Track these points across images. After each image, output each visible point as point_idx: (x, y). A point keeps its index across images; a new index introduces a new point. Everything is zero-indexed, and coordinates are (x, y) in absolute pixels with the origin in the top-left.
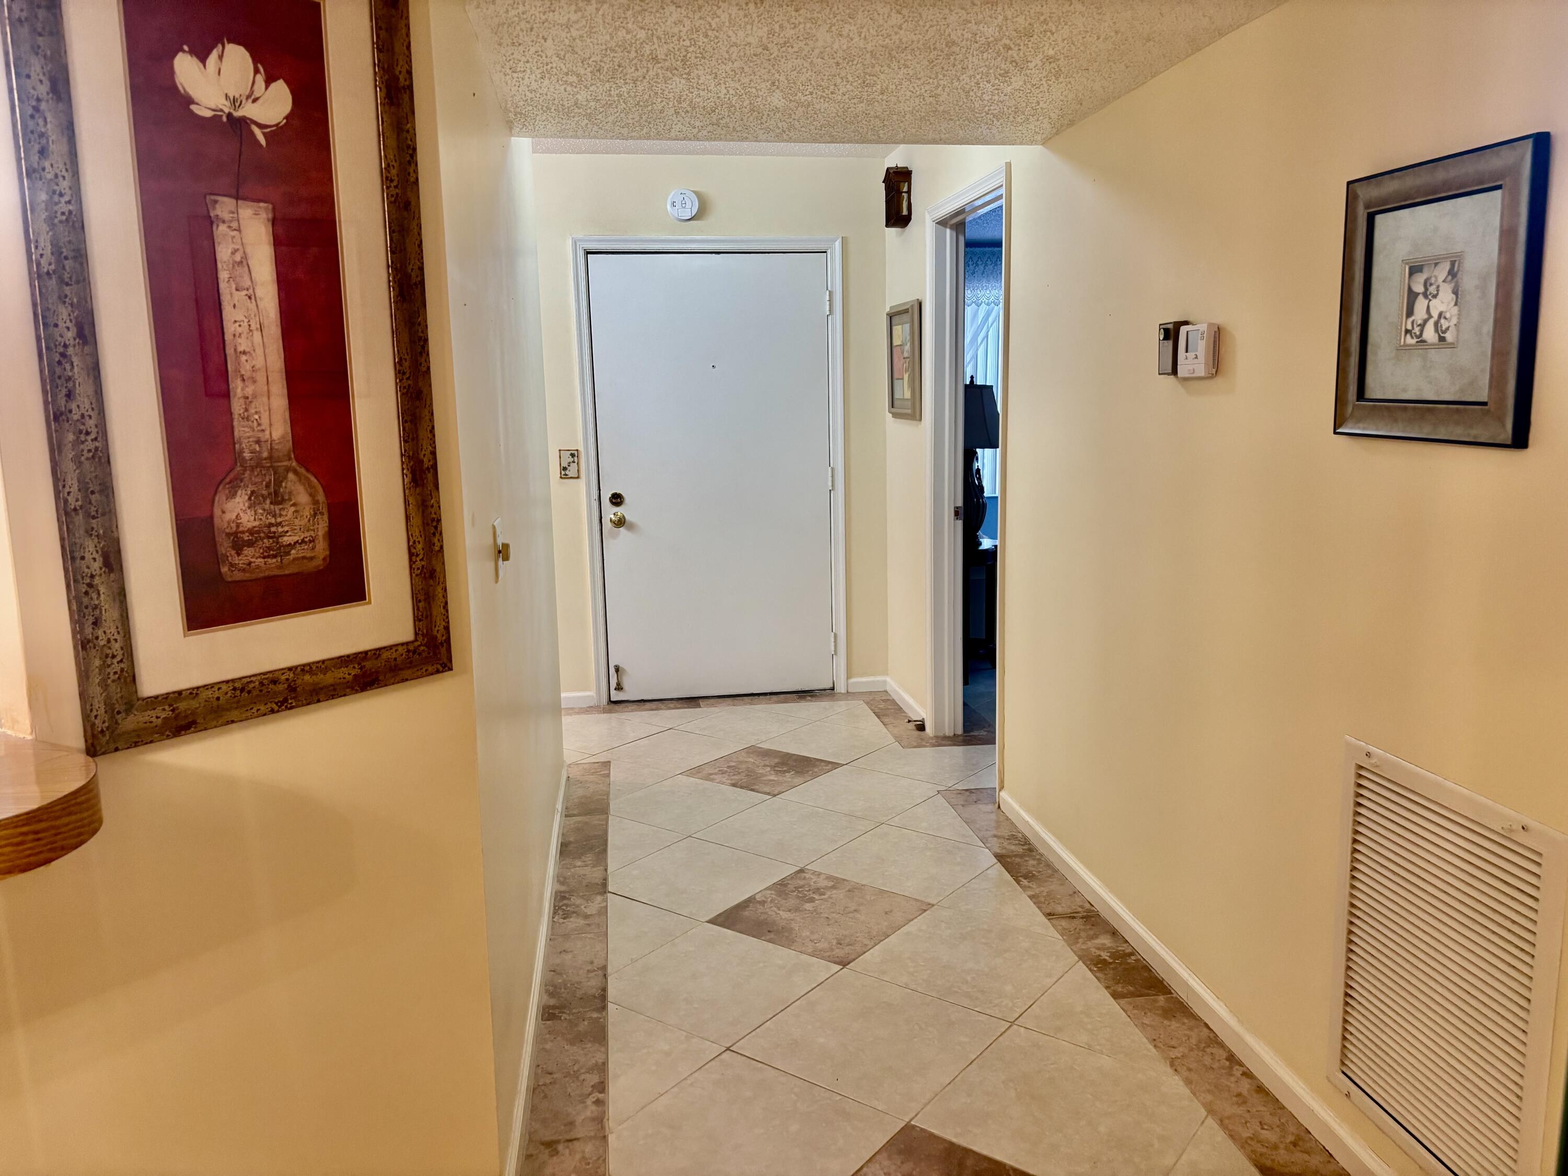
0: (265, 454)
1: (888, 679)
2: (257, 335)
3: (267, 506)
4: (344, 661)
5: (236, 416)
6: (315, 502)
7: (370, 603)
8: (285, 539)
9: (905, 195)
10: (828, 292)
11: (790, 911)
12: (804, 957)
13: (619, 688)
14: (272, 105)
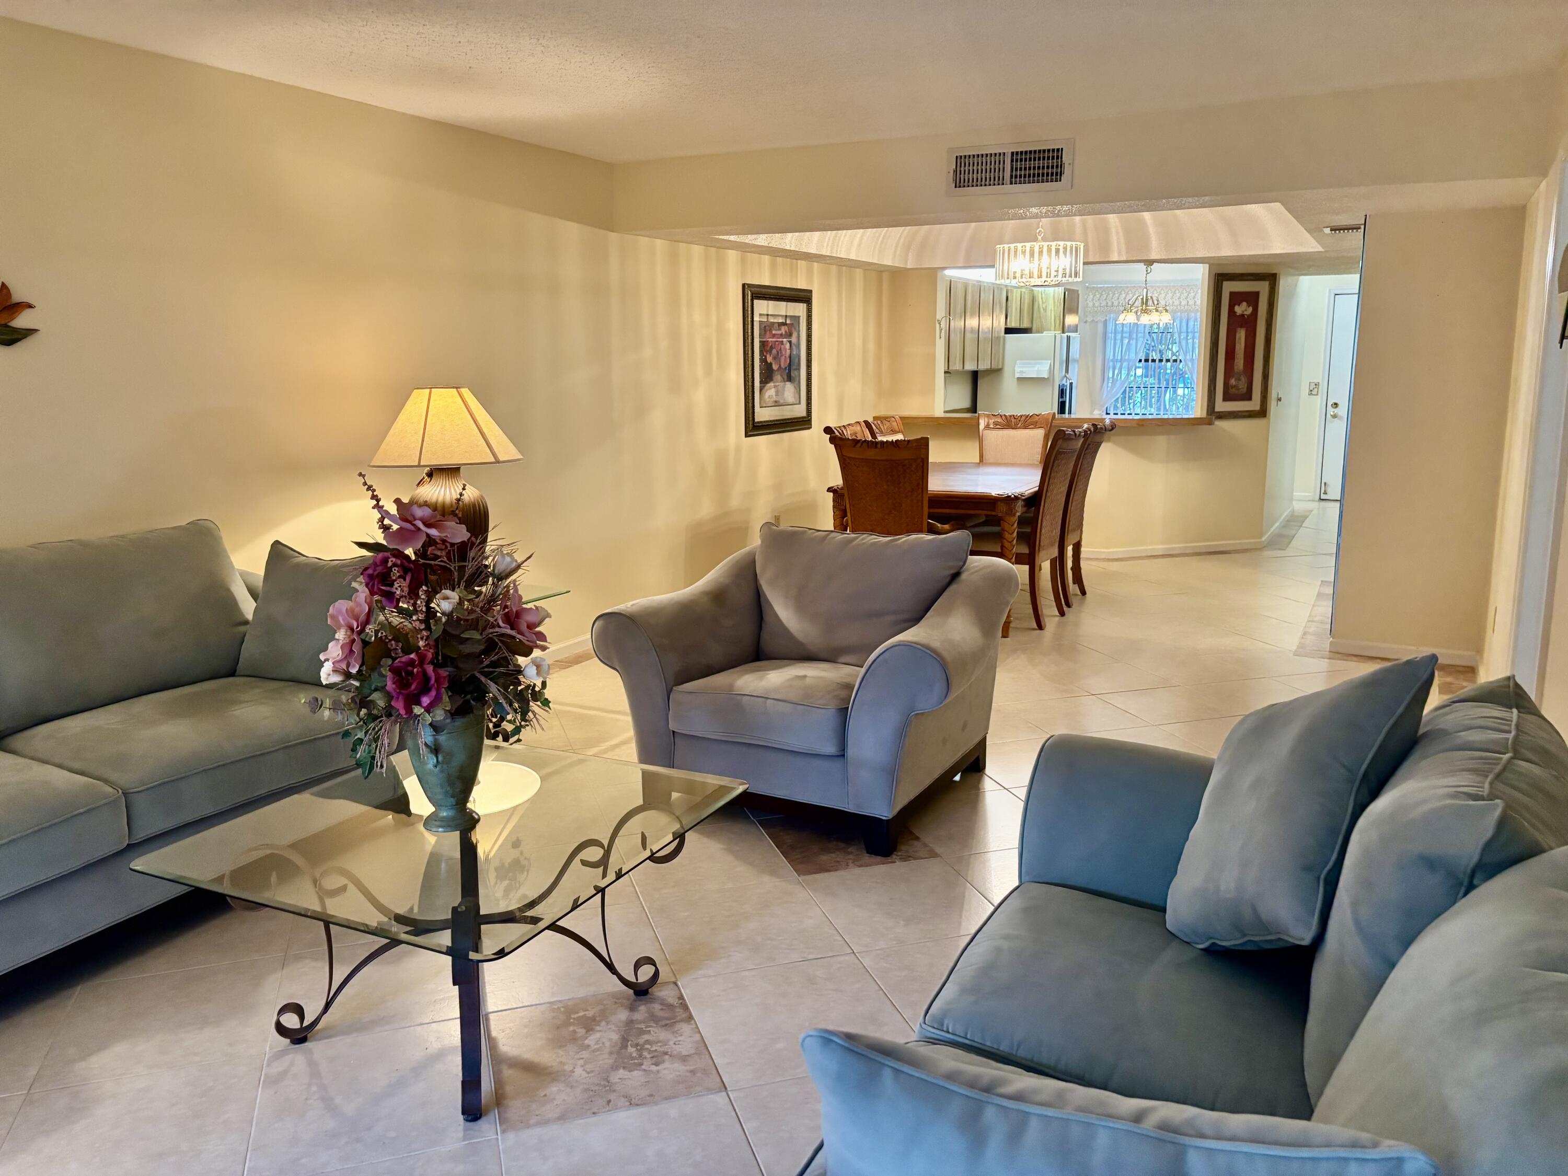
0: (1239, 372)
3: (1238, 381)
4: (1247, 411)
6: (1246, 381)
7: (1253, 402)
8: (1240, 388)
13: (1325, 493)
14: (1250, 310)
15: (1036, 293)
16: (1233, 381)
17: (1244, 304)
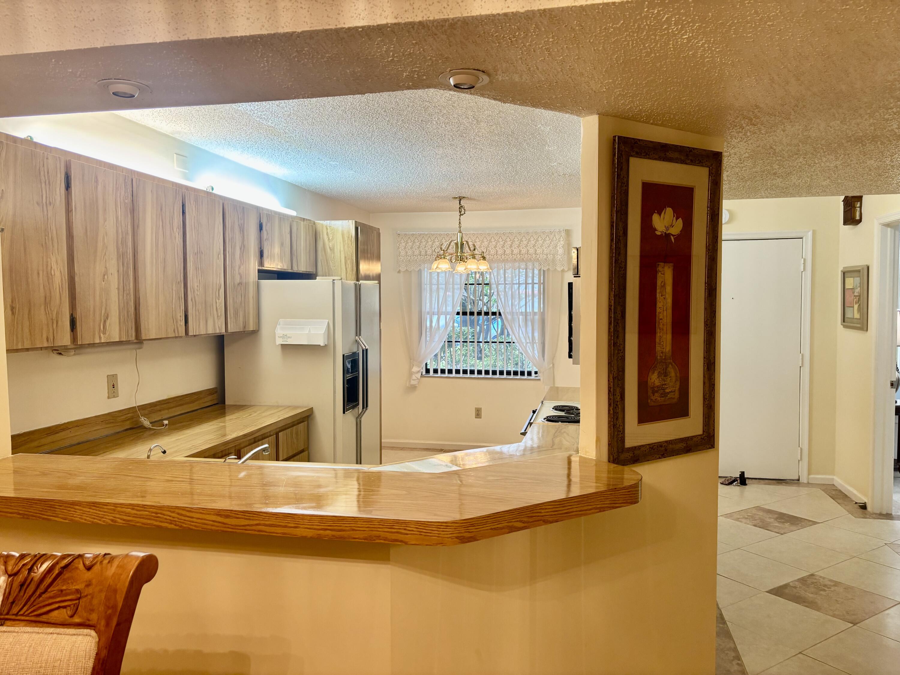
0: (664, 357)
1: (835, 477)
2: (665, 312)
3: (662, 377)
4: (682, 440)
5: (657, 343)
6: (676, 376)
7: (690, 417)
8: (667, 390)
9: (858, 209)
10: (803, 259)
11: (812, 593)
12: (828, 617)
14: (677, 228)
15: (319, 228)
16: (654, 379)
17: (669, 212)
